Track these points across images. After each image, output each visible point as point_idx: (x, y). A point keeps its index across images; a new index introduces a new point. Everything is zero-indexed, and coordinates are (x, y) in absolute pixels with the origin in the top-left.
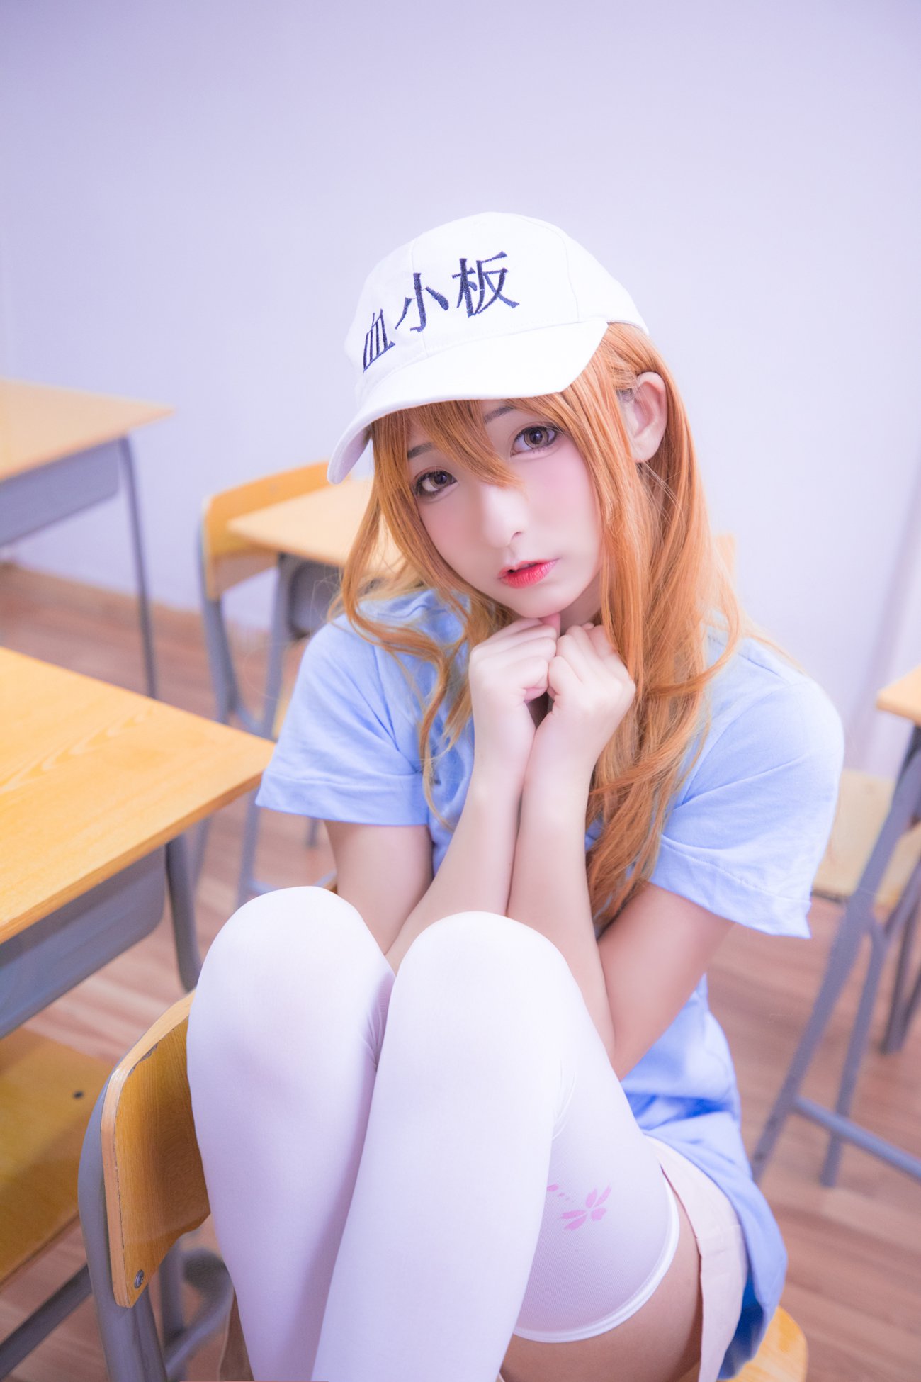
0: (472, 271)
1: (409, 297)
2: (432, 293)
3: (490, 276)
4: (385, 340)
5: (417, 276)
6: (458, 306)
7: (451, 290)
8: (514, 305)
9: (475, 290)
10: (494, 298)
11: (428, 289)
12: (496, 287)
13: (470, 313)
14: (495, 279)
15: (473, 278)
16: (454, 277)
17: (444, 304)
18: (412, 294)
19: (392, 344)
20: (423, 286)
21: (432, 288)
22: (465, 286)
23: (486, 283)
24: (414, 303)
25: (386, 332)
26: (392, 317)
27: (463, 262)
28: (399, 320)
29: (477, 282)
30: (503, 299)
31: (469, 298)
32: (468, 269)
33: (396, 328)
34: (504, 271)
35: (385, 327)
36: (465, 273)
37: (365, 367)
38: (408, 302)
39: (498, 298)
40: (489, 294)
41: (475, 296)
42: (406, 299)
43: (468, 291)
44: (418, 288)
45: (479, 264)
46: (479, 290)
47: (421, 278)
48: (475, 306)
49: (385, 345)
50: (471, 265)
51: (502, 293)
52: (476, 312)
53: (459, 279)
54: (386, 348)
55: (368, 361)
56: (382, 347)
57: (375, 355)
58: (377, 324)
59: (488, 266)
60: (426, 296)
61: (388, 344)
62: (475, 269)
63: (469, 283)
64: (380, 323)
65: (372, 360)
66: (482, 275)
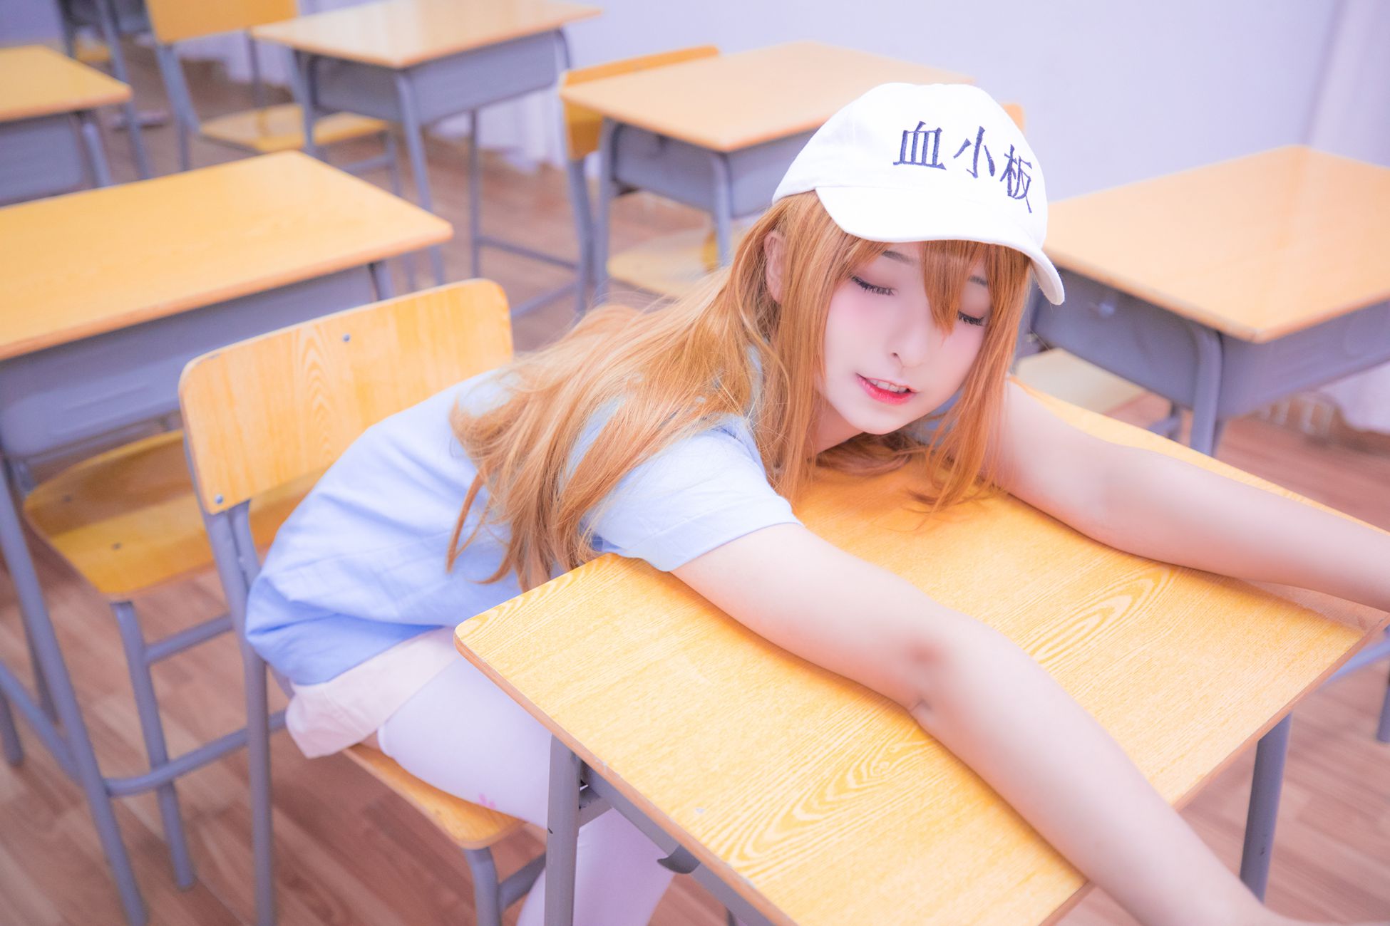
0: (1015, 161)
1: (969, 140)
2: (988, 153)
3: (1024, 175)
4: (935, 156)
5: (982, 131)
7: (1001, 166)
9: (1014, 177)
10: (1023, 196)
11: (986, 146)
12: (1025, 188)
14: (1025, 181)
15: (1015, 167)
17: (992, 170)
18: (973, 141)
19: (941, 166)
20: (983, 143)
21: (988, 149)
22: (1009, 170)
23: (1021, 179)
24: (971, 149)
25: (939, 151)
27: (1012, 149)
29: (1016, 172)
30: (1027, 201)
31: (1009, 179)
32: (1014, 158)
33: (955, 157)
34: (1029, 181)
36: (1011, 160)
38: (967, 143)
39: (1024, 198)
41: (1014, 183)
43: (1010, 174)
44: (979, 139)
46: (1017, 180)
47: (984, 134)
48: (1012, 190)
49: (934, 161)
50: (1015, 156)
51: (1027, 195)
52: (1012, 196)
53: (1008, 160)
54: (934, 165)
55: (908, 158)
56: (929, 160)
57: (919, 159)
58: (926, 134)
59: (1024, 167)
60: (982, 149)
61: (938, 163)
62: (1018, 162)
63: (1012, 170)
64: (932, 137)
65: (913, 161)
66: (1019, 170)
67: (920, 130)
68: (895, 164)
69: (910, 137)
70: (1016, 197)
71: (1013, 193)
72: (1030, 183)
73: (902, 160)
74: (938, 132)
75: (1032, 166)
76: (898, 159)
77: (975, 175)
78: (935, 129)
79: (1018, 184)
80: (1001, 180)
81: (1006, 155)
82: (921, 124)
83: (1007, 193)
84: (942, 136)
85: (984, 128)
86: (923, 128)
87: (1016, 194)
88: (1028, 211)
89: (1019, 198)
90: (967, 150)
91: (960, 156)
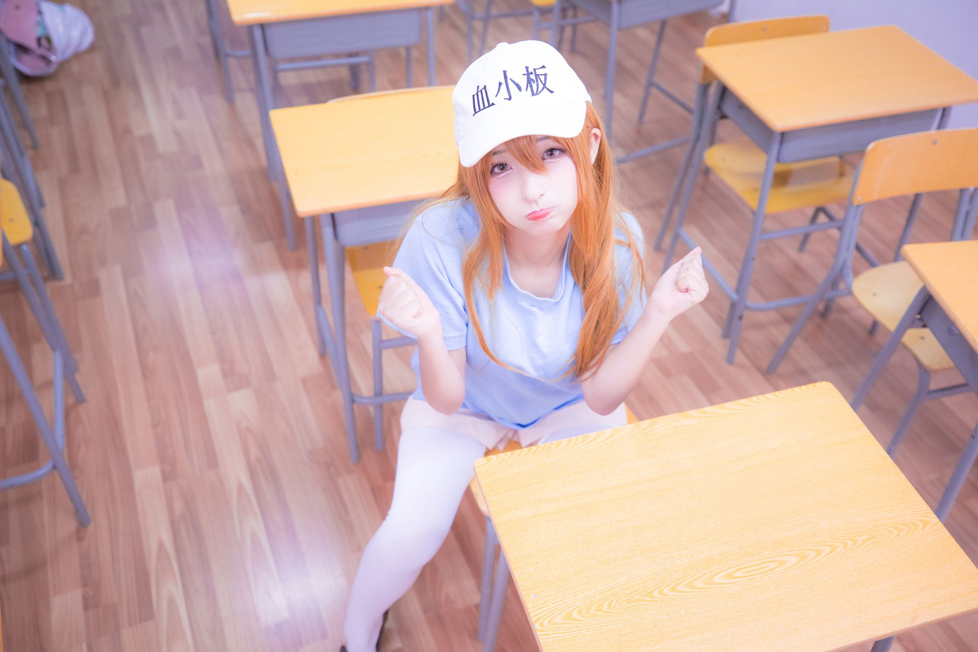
0: (532, 73)
1: (501, 82)
2: (513, 81)
3: (540, 76)
4: (488, 101)
5: (505, 72)
7: (523, 82)
8: (552, 92)
9: (534, 82)
10: (543, 89)
11: (511, 79)
12: (544, 83)
13: (533, 95)
14: (542, 78)
15: (533, 77)
16: (524, 75)
17: (519, 89)
18: (503, 81)
20: (508, 77)
21: (513, 79)
22: (529, 81)
23: (539, 80)
24: (504, 86)
25: (489, 97)
26: (492, 90)
28: (497, 93)
29: (534, 79)
30: (547, 89)
32: (530, 72)
33: (496, 95)
34: (545, 75)
35: (488, 94)
36: (528, 74)
37: (476, 112)
38: (500, 84)
40: (541, 86)
41: (534, 86)
43: (530, 83)
44: (505, 77)
45: (535, 70)
46: (536, 83)
47: (507, 73)
49: (489, 103)
50: (531, 70)
53: (526, 76)
54: (489, 106)
55: (477, 110)
56: (487, 105)
57: (482, 107)
59: (538, 72)
60: (510, 82)
61: (491, 103)
62: (533, 72)
63: (531, 79)
64: (483, 92)
65: (480, 110)
66: (537, 76)
69: (476, 98)
76: (474, 113)
77: (510, 98)
80: (526, 90)
85: (506, 70)
90: (502, 87)
91: (499, 93)
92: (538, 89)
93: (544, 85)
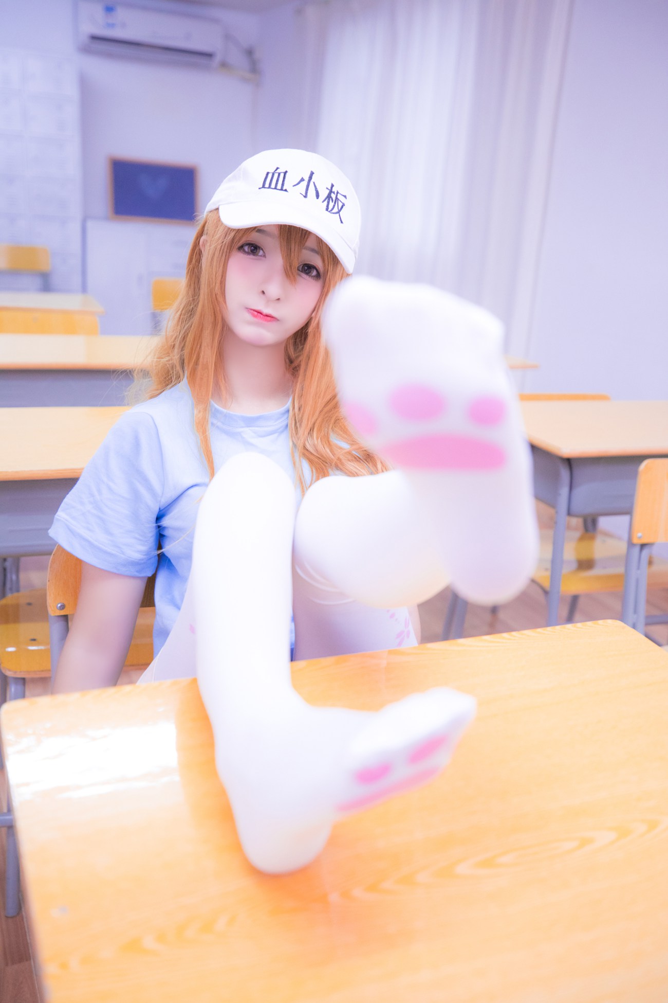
0: (334, 193)
1: (304, 178)
2: (315, 186)
3: (339, 201)
4: (283, 185)
5: (312, 173)
6: (323, 202)
7: (324, 194)
9: (332, 201)
11: (314, 183)
12: (339, 208)
13: (327, 209)
14: (340, 205)
15: (333, 196)
17: (318, 196)
18: (307, 179)
19: (286, 190)
20: (313, 180)
22: (329, 197)
23: (337, 203)
24: (304, 184)
25: (285, 183)
27: (332, 186)
29: (334, 199)
31: (329, 202)
32: (333, 191)
33: (293, 186)
34: (343, 205)
36: (331, 192)
38: (302, 180)
39: (338, 214)
40: (336, 210)
41: (331, 205)
42: (302, 178)
43: (329, 199)
44: (310, 178)
45: (338, 193)
46: (333, 203)
47: (314, 175)
48: (330, 208)
49: (282, 187)
51: (340, 213)
52: (329, 212)
53: (328, 191)
54: (282, 189)
56: (279, 187)
57: (273, 186)
58: (279, 174)
59: (339, 196)
60: (311, 184)
61: (284, 189)
62: (336, 193)
63: (331, 197)
64: (282, 175)
65: (269, 187)
66: (336, 198)
67: (277, 171)
68: (259, 188)
69: (270, 176)
70: (333, 211)
71: (329, 210)
72: (344, 207)
73: (264, 187)
74: (285, 173)
75: (347, 197)
76: (261, 186)
77: (305, 197)
78: (284, 171)
79: (334, 206)
81: (327, 188)
82: (278, 168)
83: (325, 209)
84: (287, 175)
85: (314, 172)
86: (278, 171)
87: (331, 210)
88: (340, 222)
89: (333, 213)
90: (302, 183)
91: (298, 186)
92: (333, 209)
93: (339, 212)
